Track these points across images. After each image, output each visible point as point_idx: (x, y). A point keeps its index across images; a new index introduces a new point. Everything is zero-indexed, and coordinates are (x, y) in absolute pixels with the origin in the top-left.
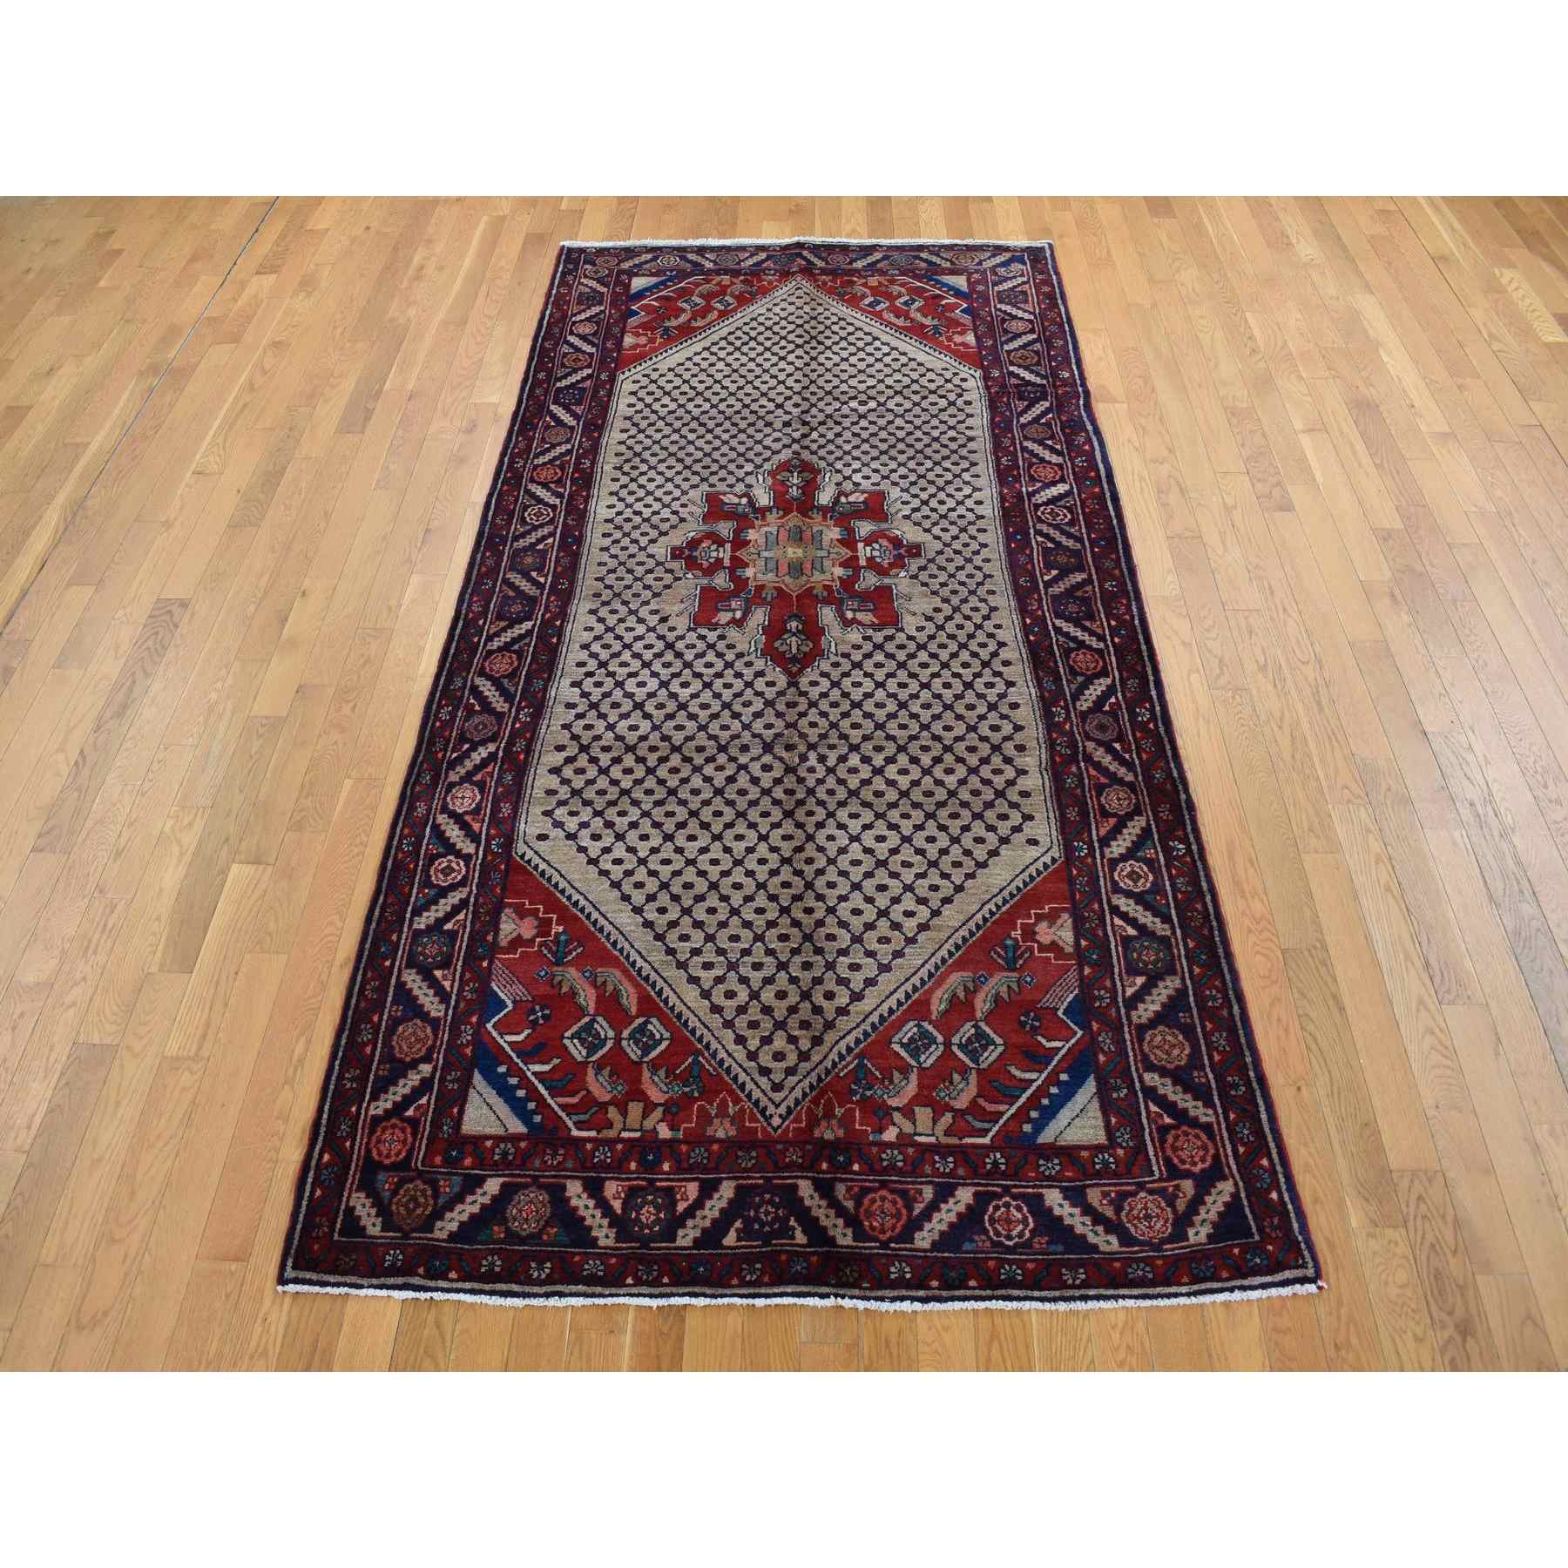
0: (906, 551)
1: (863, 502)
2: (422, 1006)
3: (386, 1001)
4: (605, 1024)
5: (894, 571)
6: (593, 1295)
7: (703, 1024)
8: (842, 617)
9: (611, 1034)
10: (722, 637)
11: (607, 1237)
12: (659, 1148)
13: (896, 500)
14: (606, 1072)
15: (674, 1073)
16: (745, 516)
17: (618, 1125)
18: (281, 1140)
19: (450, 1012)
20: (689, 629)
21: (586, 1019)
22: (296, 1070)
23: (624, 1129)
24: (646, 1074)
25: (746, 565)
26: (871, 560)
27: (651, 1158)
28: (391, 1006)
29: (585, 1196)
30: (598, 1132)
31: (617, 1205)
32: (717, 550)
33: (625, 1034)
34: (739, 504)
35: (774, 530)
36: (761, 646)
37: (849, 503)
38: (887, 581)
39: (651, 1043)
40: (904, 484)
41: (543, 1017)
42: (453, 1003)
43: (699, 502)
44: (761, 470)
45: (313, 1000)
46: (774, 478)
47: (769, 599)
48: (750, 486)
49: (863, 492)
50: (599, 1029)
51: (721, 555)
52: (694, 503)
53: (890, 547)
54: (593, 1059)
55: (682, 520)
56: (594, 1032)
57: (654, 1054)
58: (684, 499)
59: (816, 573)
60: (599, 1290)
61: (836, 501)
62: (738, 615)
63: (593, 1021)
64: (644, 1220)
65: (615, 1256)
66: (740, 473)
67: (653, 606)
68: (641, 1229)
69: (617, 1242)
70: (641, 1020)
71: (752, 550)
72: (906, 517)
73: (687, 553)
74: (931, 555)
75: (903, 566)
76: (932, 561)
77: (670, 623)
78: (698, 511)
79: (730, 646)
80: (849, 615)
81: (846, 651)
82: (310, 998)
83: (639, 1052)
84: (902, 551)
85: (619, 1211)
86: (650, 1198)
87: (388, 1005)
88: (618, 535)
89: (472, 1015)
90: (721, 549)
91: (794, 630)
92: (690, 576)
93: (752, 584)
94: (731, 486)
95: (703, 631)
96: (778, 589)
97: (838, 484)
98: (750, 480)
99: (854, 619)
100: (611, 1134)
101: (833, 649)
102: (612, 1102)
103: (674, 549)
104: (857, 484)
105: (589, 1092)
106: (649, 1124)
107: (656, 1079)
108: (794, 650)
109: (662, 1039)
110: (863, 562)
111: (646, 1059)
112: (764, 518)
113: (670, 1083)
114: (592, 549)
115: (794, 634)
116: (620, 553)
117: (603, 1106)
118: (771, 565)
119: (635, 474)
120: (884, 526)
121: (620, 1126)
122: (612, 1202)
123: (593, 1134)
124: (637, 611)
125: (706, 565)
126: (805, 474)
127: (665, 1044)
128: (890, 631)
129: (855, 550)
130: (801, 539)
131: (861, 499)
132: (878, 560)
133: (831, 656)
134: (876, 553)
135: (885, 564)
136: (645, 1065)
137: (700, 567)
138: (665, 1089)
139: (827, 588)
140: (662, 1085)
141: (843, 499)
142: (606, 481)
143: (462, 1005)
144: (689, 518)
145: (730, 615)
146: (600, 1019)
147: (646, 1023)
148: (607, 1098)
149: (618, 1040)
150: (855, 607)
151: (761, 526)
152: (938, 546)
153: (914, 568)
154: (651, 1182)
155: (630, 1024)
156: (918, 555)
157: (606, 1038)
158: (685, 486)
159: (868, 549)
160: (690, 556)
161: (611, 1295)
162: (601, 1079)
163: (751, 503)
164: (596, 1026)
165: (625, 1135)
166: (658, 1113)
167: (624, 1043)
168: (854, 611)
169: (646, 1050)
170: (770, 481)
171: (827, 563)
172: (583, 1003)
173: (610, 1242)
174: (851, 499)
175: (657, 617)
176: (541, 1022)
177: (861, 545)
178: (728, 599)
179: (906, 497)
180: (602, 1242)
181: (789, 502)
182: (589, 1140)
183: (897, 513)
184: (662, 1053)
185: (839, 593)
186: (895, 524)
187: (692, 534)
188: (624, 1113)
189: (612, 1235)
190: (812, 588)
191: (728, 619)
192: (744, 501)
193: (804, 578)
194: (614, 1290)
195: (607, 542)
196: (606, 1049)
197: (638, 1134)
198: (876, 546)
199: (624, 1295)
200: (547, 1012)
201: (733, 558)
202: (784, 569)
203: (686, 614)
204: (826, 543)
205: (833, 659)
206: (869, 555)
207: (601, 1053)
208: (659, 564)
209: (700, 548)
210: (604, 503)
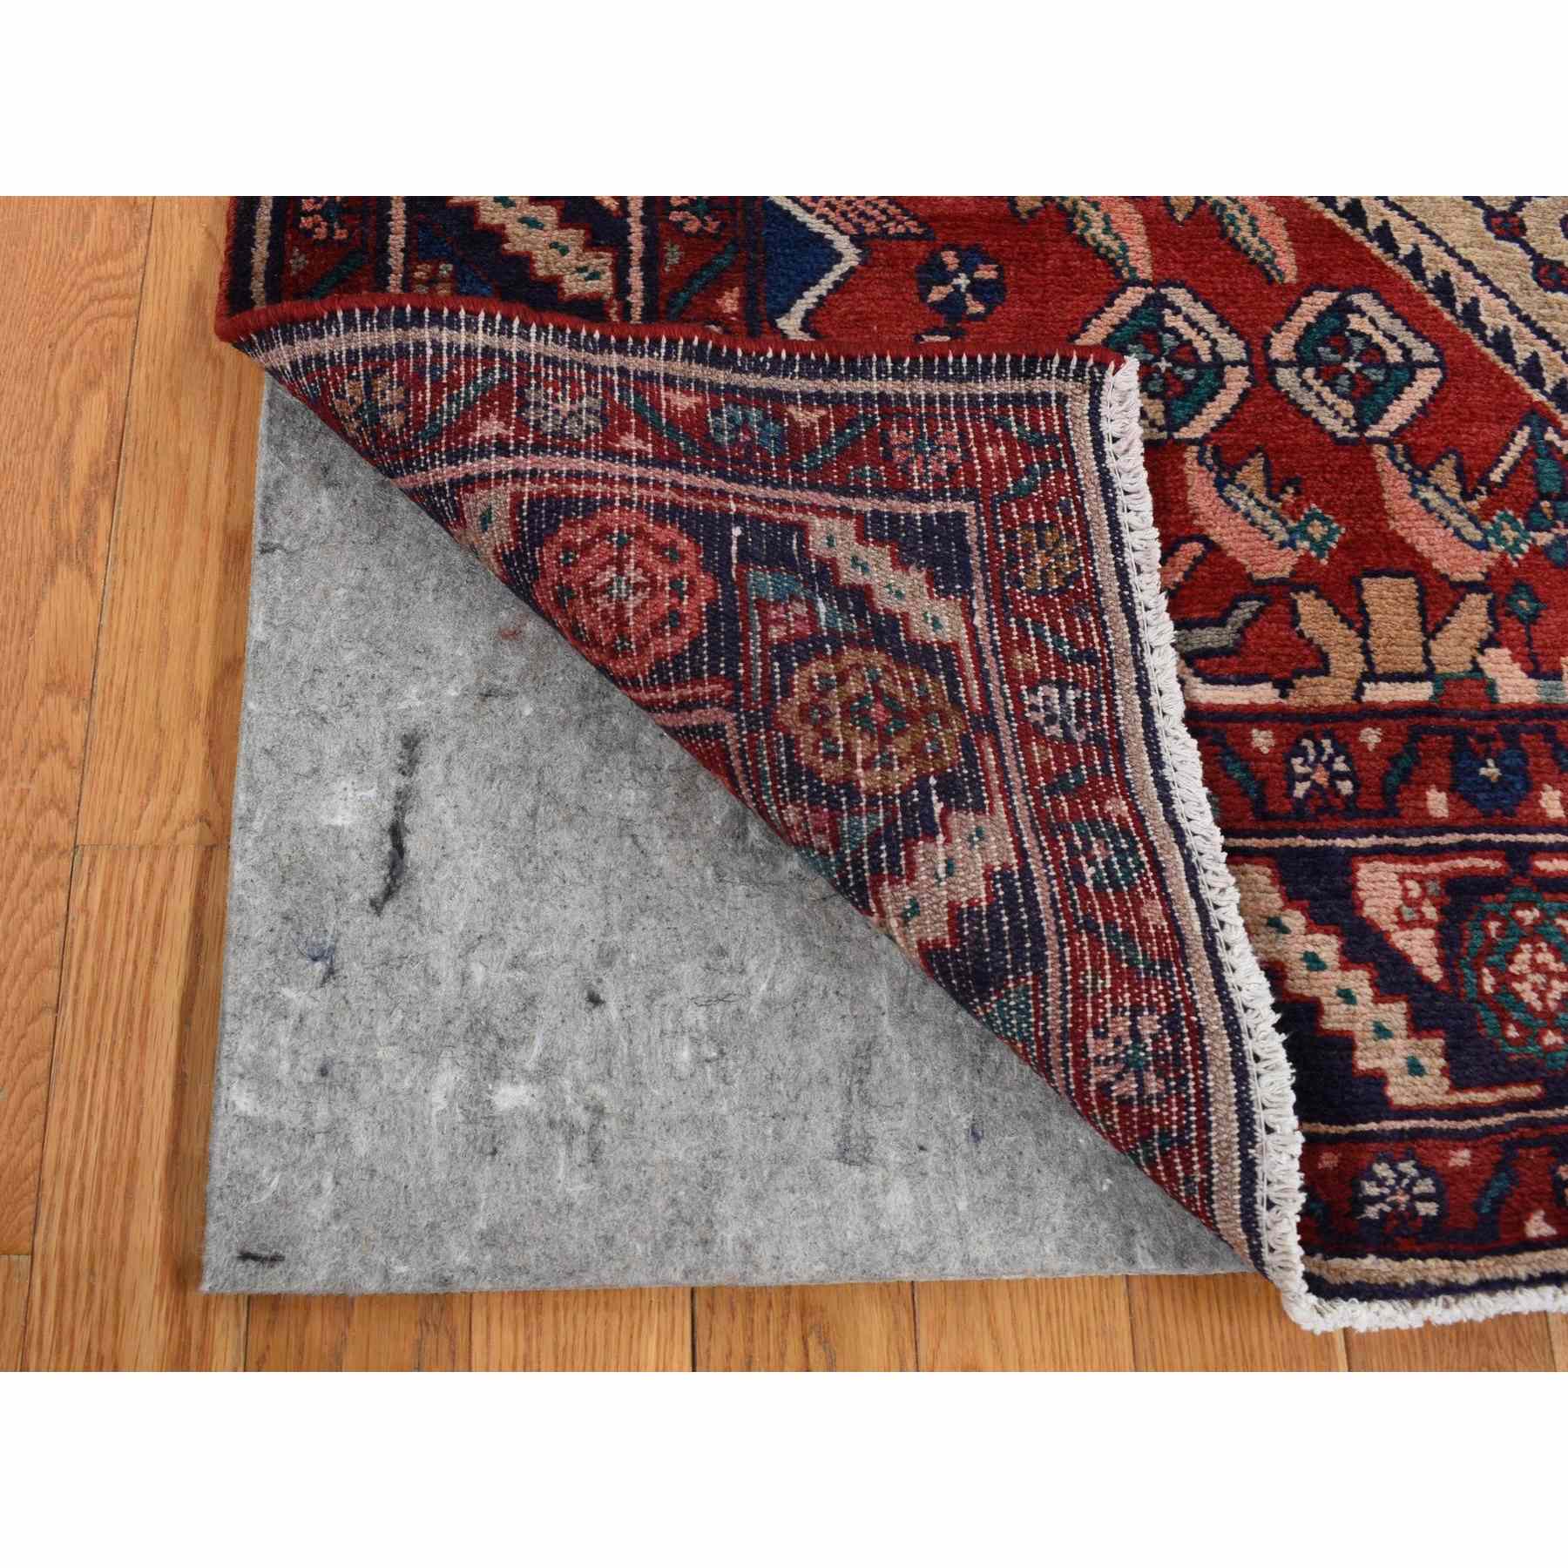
2: (525, 260)
3: (383, 250)
4: (1200, 313)
6: (1420, 1292)
7: (1525, 319)
9: (1232, 348)
11: (1415, 1068)
12: (1511, 737)
14: (1253, 474)
15: (1484, 480)
17: (1346, 662)
18: (80, 767)
19: (636, 278)
21: (1133, 298)
22: (89, 510)
23: (1370, 675)
24: (1395, 485)
27: (1491, 770)
28: (408, 263)
29: (1295, 920)
30: (1284, 686)
31: (1420, 948)
33: (1282, 346)
39: (1377, 375)
41: (977, 288)
42: (637, 245)
45: (111, 266)
50: (1188, 333)
54: (1197, 429)
56: (1169, 341)
57: (1398, 413)
60: (1437, 1269)
63: (1157, 303)
64: (1530, 997)
65: (1462, 1138)
68: (1531, 1033)
69: (1457, 1086)
70: (1322, 299)
82: (98, 258)
83: (1347, 409)
85: (1434, 973)
86: (1528, 916)
87: (396, 259)
89: (720, 285)
100: (1328, 692)
102: (1303, 578)
105: (1211, 546)
106: (1452, 651)
107: (1428, 494)
109: (1411, 367)
111: (1375, 431)
113: (1486, 511)
117: (1278, 594)
121: (1357, 664)
122: (1399, 939)
123: (1264, 694)
127: (1425, 383)
136: (1380, 451)
138: (1472, 532)
140: (1457, 519)
143: (673, 255)
146: (1179, 296)
147: (1342, 309)
148: (1282, 565)
149: (1262, 369)
154: (1518, 856)
155: (1290, 312)
157: (1219, 364)
161: (1488, 1286)
162: (1243, 502)
164: (1170, 320)
165: (1380, 693)
166: (1473, 615)
167: (1286, 377)
169: (1369, 401)
172: (1107, 240)
173: (1432, 1088)
176: (976, 308)
180: (1401, 1091)
182: (1255, 716)
184: (1424, 409)
188: (1358, 618)
189: (1434, 1063)
194: (1492, 1267)
196: (1225, 401)
197: (1422, 692)
199: (1532, 1282)
200: (986, 273)
207: (1214, 412)
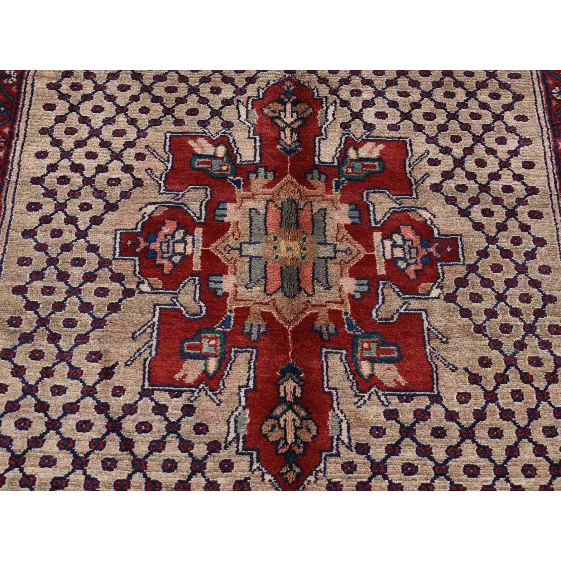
0: (439, 250)
1: (378, 159)
5: (424, 286)
8: (356, 372)
10: (188, 410)
13: (421, 158)
16: (223, 178)
20: (144, 393)
25: (222, 270)
26: (391, 263)
32: (183, 241)
34: (214, 157)
35: (260, 206)
36: (243, 431)
37: (361, 160)
38: (415, 304)
40: (431, 127)
43: (160, 151)
44: (243, 98)
46: (260, 111)
47: (254, 337)
48: (228, 125)
49: (378, 141)
51: (189, 251)
52: (153, 153)
53: (417, 240)
55: (138, 183)
58: (140, 147)
59: (319, 288)
61: (343, 157)
62: (212, 365)
66: (216, 101)
67: (93, 346)
71: (232, 242)
72: (436, 188)
73: (143, 244)
74: (472, 258)
75: (434, 278)
76: (472, 268)
77: (115, 381)
78: (159, 167)
79: (201, 429)
80: (365, 368)
81: (363, 440)
84: (433, 250)
88: (48, 207)
90: (189, 239)
91: (290, 398)
92: (145, 287)
93: (231, 305)
94: (203, 124)
95: (162, 397)
96: (266, 316)
97: (345, 126)
98: (229, 113)
99: (372, 376)
101: (344, 437)
103: (126, 235)
104: (369, 127)
108: (290, 439)
110: (381, 270)
112: (247, 185)
114: (12, 233)
115: (290, 407)
116: (50, 241)
118: (257, 272)
119: (76, 97)
120: (407, 202)
124: (69, 354)
125: (168, 268)
126: (302, 107)
128: (422, 402)
129: (370, 246)
130: (298, 224)
131: (376, 154)
132: (402, 265)
133: (342, 449)
134: (398, 253)
135: (411, 272)
137: (158, 270)
139: (335, 315)
141: (352, 153)
142: (37, 110)
144: (147, 181)
145: (200, 364)
150: (373, 354)
151: (243, 198)
152: (480, 242)
153: (449, 280)
156: (453, 257)
158: (143, 120)
159: (388, 243)
160: (146, 250)
163: (231, 155)
168: (372, 360)
170: (255, 116)
171: (334, 269)
174: (363, 153)
175: (97, 367)
177: (377, 236)
178: (197, 335)
179: (434, 152)
181: (280, 157)
183: (423, 180)
185: (351, 327)
186: (422, 199)
187: (151, 208)
190: (313, 317)
191: (198, 373)
192: (221, 151)
193: (303, 298)
195: (32, 220)
198: (398, 239)
201: (207, 256)
202: (275, 281)
203: (138, 364)
204: (331, 232)
205: (347, 455)
206: (388, 256)
208: (104, 263)
209: (161, 238)
210: (32, 149)
